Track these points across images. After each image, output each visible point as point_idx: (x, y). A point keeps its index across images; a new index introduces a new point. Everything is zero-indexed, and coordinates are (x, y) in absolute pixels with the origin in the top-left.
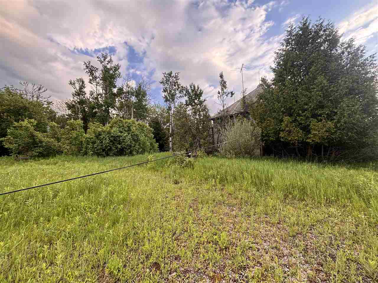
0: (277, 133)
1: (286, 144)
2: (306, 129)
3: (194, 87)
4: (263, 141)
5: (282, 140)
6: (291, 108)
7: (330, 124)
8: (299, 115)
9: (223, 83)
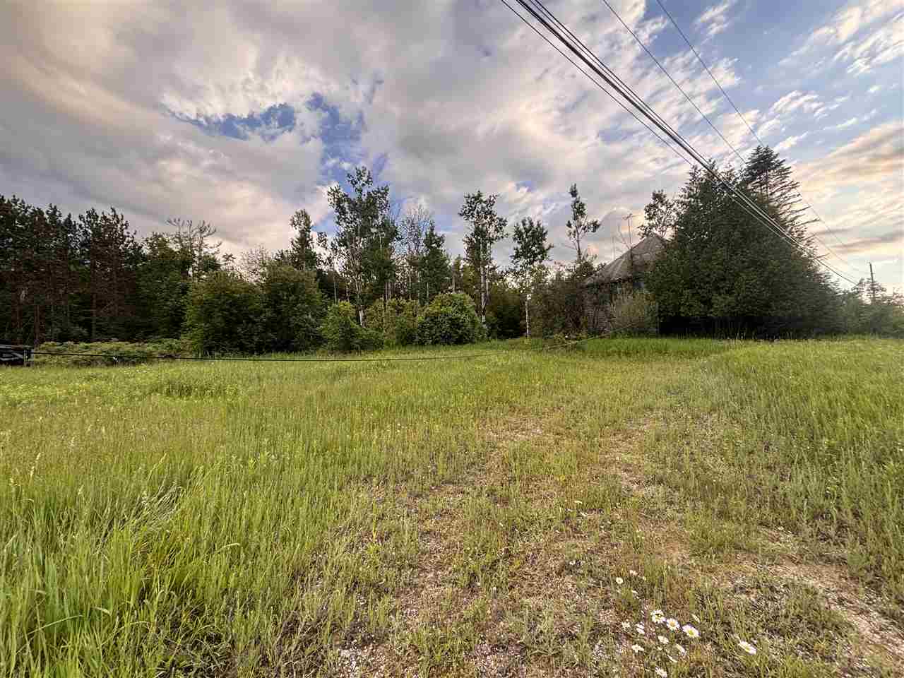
0: (677, 307)
1: (687, 320)
2: (708, 303)
4: (659, 316)
5: (683, 315)
6: (692, 280)
7: (729, 299)
8: (701, 288)
9: (577, 206)
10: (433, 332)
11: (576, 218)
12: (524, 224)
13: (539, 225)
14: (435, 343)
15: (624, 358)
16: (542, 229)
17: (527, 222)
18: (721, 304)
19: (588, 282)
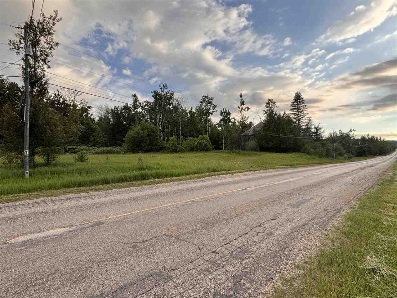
2: (268, 143)
3: (226, 110)
5: (263, 146)
9: (242, 101)
10: (200, 147)
11: (241, 105)
12: (224, 110)
13: (229, 111)
14: (201, 151)
15: (248, 156)
16: (230, 112)
17: (225, 109)
18: (271, 144)
19: (243, 134)
